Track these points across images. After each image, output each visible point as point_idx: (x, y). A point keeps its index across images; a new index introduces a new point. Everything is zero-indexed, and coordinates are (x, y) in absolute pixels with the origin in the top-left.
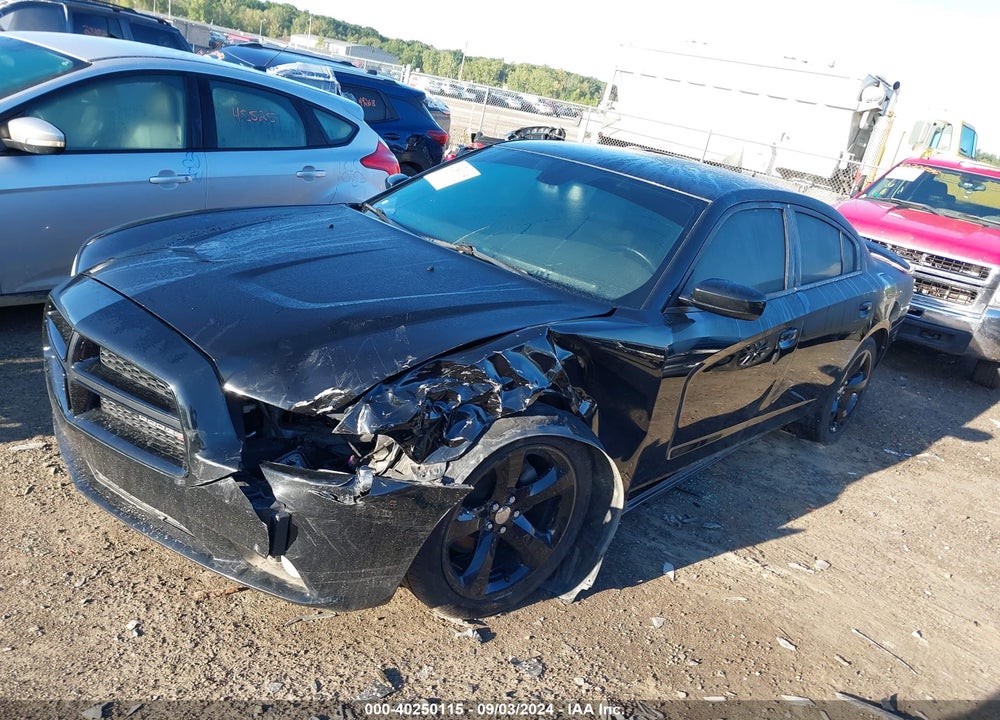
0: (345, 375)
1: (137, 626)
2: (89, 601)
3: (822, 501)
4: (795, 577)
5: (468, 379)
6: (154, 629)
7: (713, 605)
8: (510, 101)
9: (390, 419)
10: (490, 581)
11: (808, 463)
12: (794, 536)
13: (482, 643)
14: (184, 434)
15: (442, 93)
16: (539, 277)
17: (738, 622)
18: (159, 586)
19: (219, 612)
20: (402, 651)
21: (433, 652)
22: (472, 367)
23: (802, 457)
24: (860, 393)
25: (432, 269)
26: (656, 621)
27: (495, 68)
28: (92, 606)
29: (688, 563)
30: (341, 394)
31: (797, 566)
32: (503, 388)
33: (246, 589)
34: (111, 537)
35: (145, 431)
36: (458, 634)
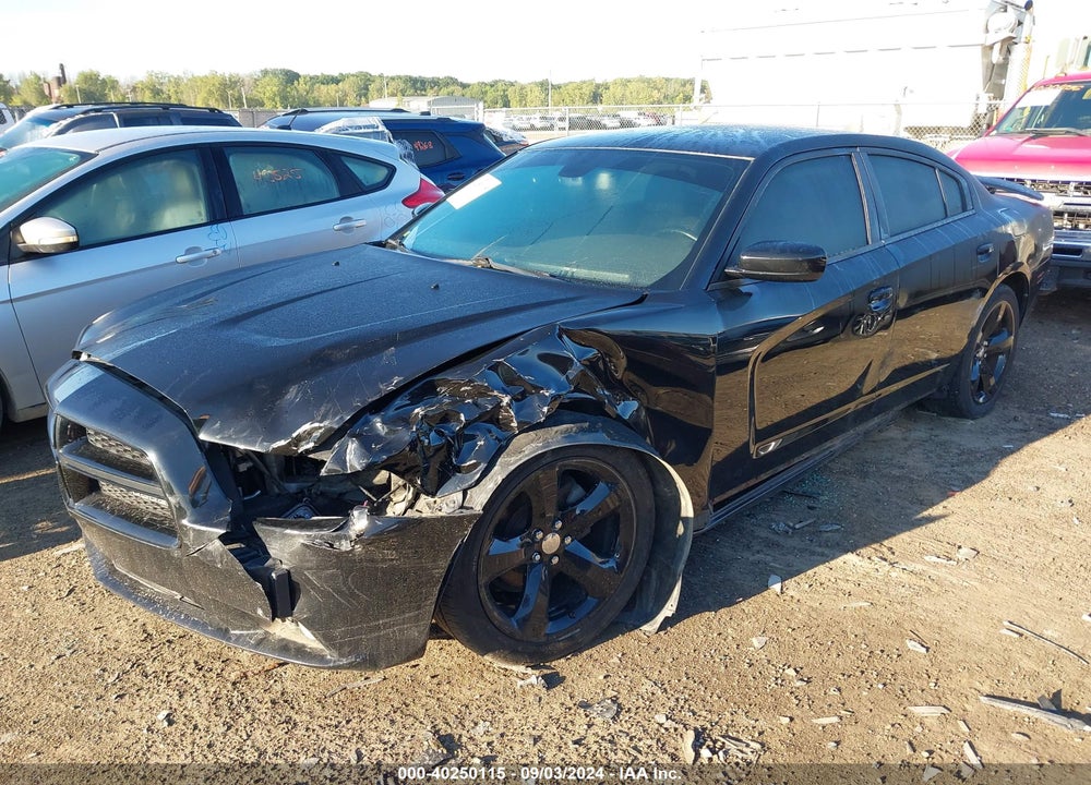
0: (323, 409)
1: (168, 715)
2: (121, 696)
3: (968, 482)
4: (932, 572)
5: (470, 395)
6: (186, 716)
7: (827, 616)
8: (606, 121)
9: (382, 450)
10: (551, 619)
11: (952, 442)
12: (931, 525)
13: (548, 689)
14: (168, 501)
15: (533, 128)
16: (563, 277)
17: (859, 631)
18: (195, 672)
19: (256, 691)
20: (455, 709)
21: (491, 706)
22: (471, 381)
23: (944, 436)
24: (1009, 353)
25: (437, 287)
26: (756, 642)
27: (587, 91)
28: (123, 701)
29: (799, 572)
30: (320, 428)
31: (935, 559)
32: (513, 399)
33: (285, 663)
34: (150, 629)
35: (142, 506)
36: (520, 683)
